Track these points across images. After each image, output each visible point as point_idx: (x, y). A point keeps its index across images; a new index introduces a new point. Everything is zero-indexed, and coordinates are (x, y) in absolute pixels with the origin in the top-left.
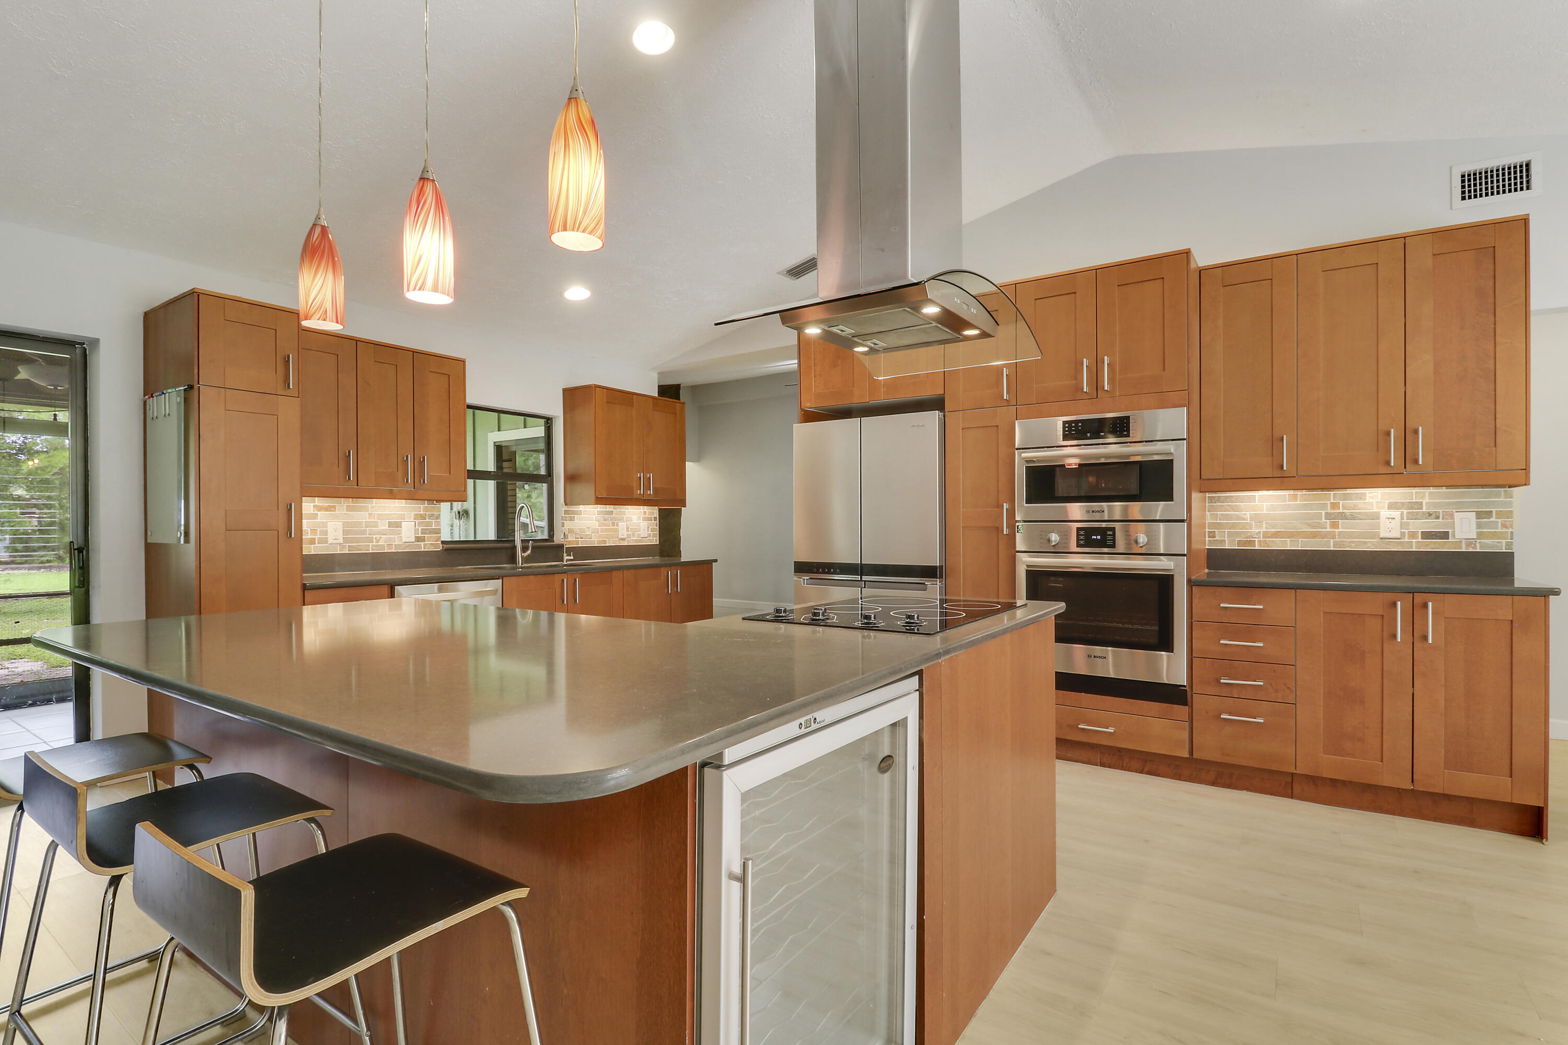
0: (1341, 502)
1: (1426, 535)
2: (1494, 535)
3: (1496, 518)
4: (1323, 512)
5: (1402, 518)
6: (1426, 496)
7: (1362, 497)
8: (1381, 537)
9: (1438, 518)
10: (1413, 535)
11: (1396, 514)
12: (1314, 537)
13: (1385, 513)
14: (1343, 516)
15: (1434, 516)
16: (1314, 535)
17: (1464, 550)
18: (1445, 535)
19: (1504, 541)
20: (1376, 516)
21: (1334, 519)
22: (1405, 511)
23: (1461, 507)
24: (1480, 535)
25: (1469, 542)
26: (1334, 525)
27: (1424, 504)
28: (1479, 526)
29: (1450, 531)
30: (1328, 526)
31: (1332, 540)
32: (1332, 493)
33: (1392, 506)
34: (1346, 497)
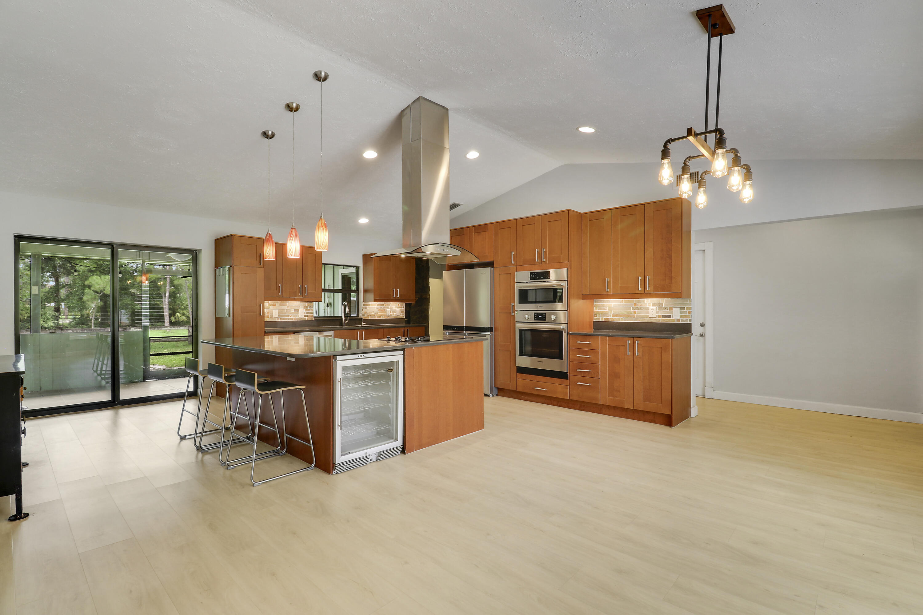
0: (637, 303)
1: (665, 316)
2: (686, 317)
3: (686, 310)
4: (631, 307)
5: (656, 310)
6: (664, 302)
7: (644, 301)
8: (649, 317)
9: (668, 310)
10: (660, 316)
11: (654, 308)
12: (628, 317)
13: (651, 308)
14: (638, 309)
15: (666, 309)
16: (628, 316)
17: (676, 322)
18: (670, 316)
19: (689, 319)
20: (648, 309)
21: (635, 309)
22: (657, 307)
23: (675, 305)
24: (681, 317)
25: (678, 320)
26: (635, 312)
27: (663, 304)
28: (681, 313)
29: (672, 315)
30: (633, 313)
31: (634, 318)
32: (634, 299)
33: (653, 305)
34: (639, 301)
